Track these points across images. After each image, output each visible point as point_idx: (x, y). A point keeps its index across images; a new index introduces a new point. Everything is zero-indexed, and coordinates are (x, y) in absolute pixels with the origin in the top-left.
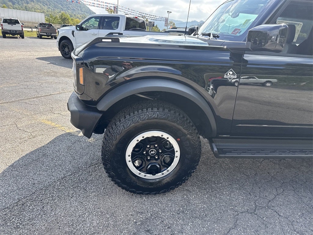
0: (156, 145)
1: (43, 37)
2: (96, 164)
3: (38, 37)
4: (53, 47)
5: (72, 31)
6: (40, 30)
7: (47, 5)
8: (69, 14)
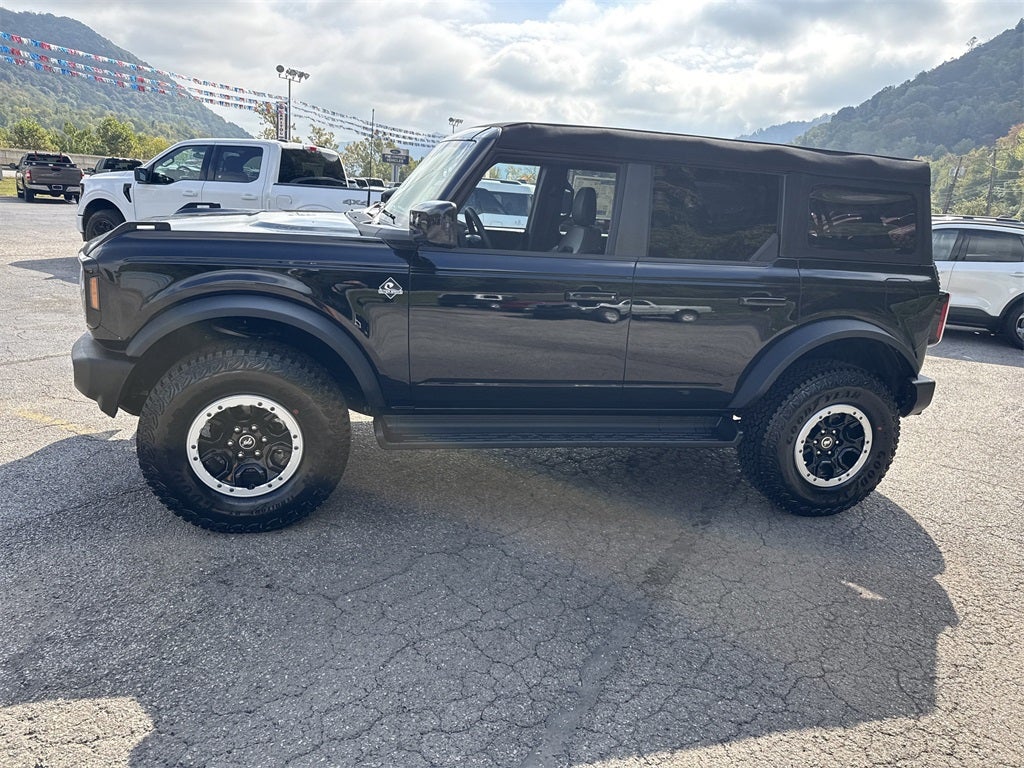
0: (254, 428)
1: (38, 196)
2: (141, 490)
3: (20, 196)
4: (67, 230)
5: (125, 185)
6: (28, 175)
7: (54, 90)
8: (132, 121)
